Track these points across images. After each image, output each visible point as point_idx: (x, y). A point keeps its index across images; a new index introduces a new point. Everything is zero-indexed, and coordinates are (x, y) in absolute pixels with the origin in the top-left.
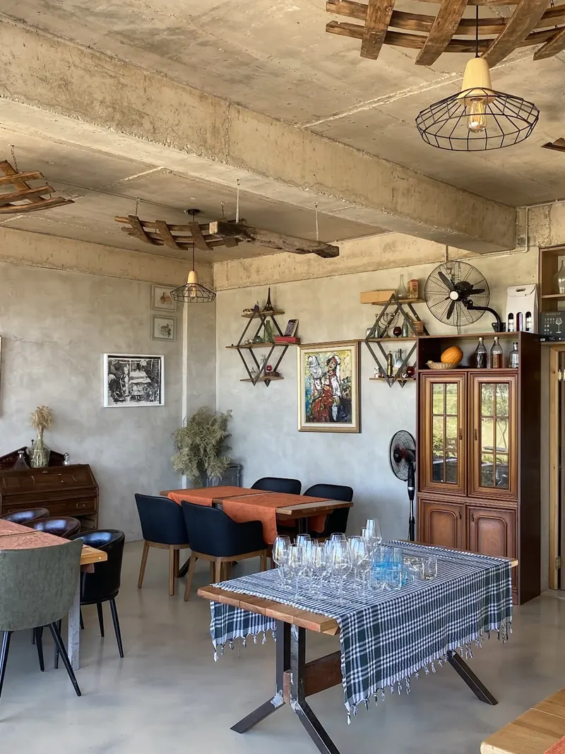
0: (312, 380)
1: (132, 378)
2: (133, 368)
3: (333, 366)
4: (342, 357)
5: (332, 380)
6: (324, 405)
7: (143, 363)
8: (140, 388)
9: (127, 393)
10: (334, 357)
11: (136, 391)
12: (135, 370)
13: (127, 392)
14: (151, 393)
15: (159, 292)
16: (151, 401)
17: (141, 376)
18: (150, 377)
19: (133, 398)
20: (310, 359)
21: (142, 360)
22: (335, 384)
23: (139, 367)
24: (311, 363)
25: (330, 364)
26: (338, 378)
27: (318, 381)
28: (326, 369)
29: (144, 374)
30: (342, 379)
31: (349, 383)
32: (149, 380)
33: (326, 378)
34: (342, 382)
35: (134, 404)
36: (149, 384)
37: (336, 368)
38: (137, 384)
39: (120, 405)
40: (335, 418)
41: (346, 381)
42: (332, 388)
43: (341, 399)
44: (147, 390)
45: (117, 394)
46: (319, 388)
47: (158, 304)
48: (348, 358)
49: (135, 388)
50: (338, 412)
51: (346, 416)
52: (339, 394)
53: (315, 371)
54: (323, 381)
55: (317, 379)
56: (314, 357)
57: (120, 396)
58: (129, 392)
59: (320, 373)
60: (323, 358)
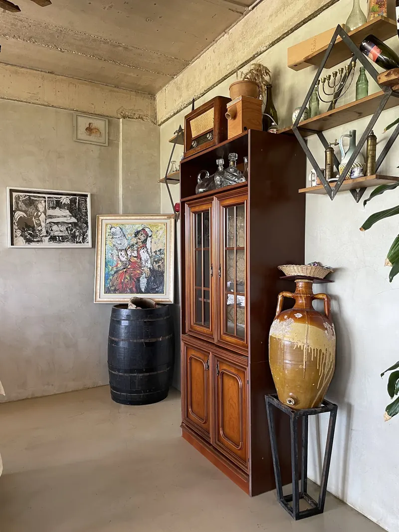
0: (115, 251)
1: (51, 217)
2: (51, 205)
3: (143, 238)
4: (154, 229)
5: (140, 252)
6: (130, 277)
7: (65, 200)
8: (63, 228)
9: (44, 233)
10: (143, 229)
11: (57, 231)
12: (53, 208)
13: (44, 231)
14: (77, 234)
15: (83, 122)
16: (77, 242)
17: (63, 215)
18: (75, 217)
19: (53, 239)
20: (113, 230)
21: (64, 197)
22: (144, 255)
23: (59, 204)
24: (113, 234)
25: (139, 236)
26: (149, 251)
27: (123, 253)
28: (134, 241)
29: (67, 213)
30: (153, 251)
31: (163, 256)
32: (74, 220)
33: (133, 250)
34: (154, 254)
35: (54, 245)
36: (75, 224)
37: (146, 240)
38: (57, 223)
39: (33, 245)
40: (143, 290)
41: (158, 253)
42: (141, 259)
43: (152, 271)
44: (71, 230)
45: (30, 234)
46: (124, 259)
47: (82, 134)
48: (161, 232)
49: (55, 228)
50: (148, 283)
51: (158, 288)
52: (149, 265)
53: (119, 242)
54: (129, 253)
55: (121, 250)
56: (118, 228)
57: (34, 236)
58: (47, 232)
59: (126, 244)
60: (130, 230)
